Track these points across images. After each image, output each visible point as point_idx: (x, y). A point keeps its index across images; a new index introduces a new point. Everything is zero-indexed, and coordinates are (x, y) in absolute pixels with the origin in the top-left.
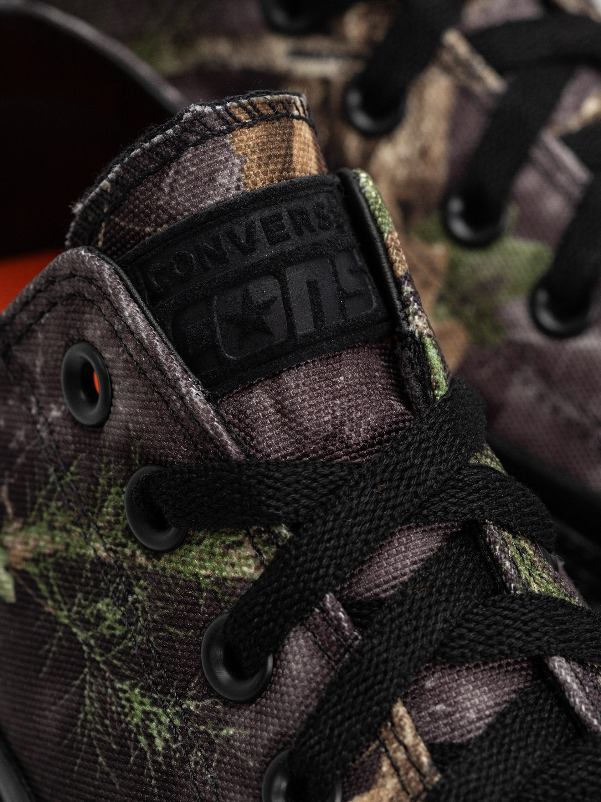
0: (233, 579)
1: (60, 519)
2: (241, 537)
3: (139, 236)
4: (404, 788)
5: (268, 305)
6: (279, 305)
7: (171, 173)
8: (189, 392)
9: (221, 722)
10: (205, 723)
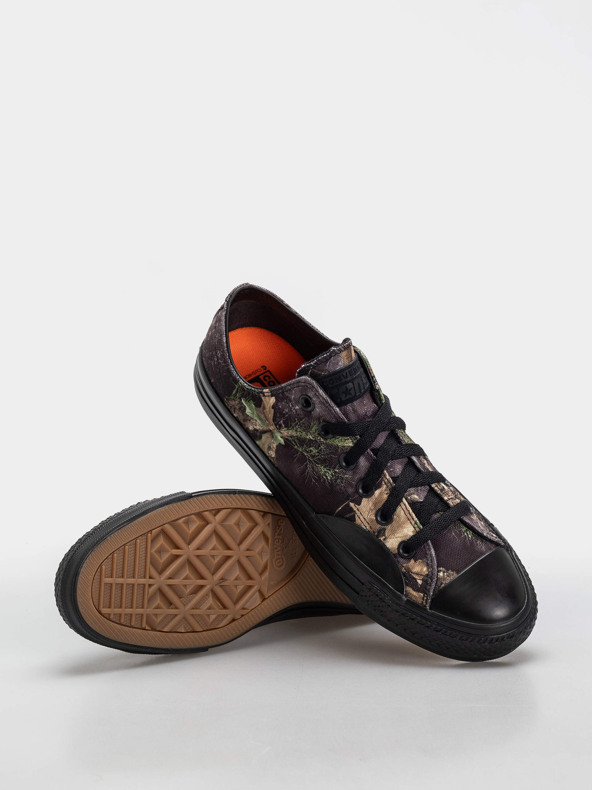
0: (347, 446)
1: (299, 430)
2: (348, 438)
3: (320, 375)
4: (387, 487)
5: (351, 389)
6: (353, 389)
7: (329, 363)
8: (336, 409)
9: (344, 474)
10: (341, 474)
